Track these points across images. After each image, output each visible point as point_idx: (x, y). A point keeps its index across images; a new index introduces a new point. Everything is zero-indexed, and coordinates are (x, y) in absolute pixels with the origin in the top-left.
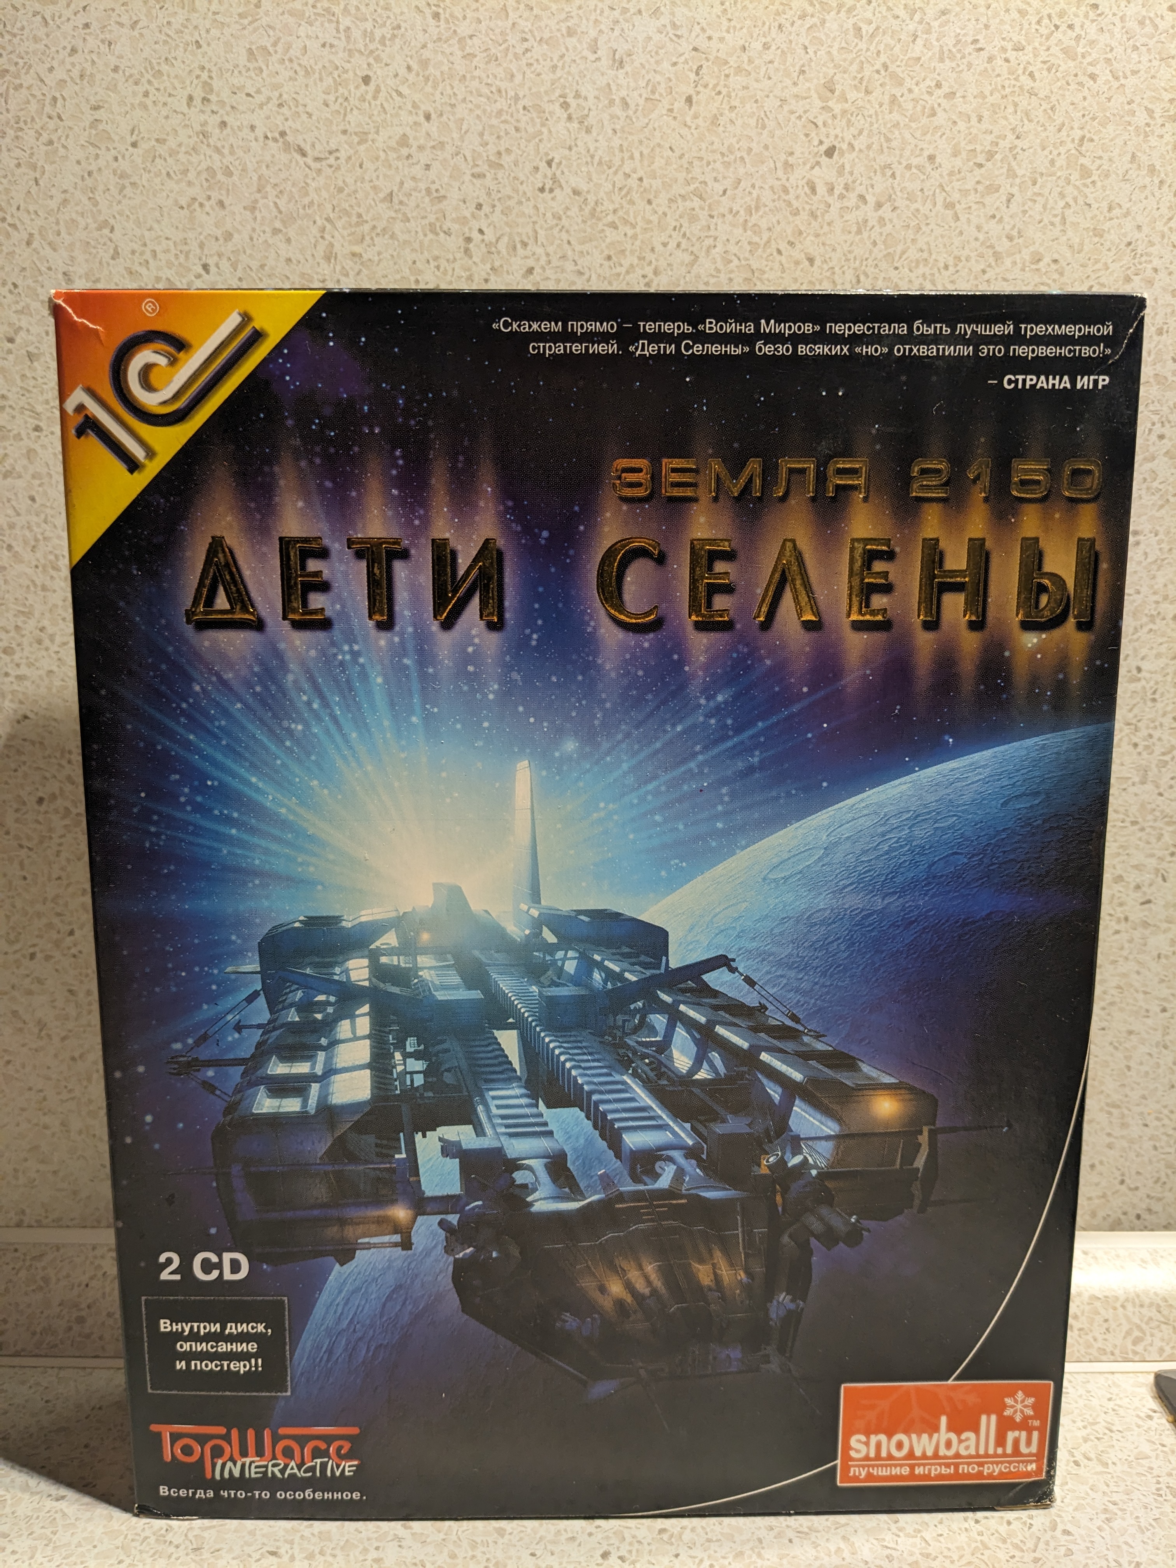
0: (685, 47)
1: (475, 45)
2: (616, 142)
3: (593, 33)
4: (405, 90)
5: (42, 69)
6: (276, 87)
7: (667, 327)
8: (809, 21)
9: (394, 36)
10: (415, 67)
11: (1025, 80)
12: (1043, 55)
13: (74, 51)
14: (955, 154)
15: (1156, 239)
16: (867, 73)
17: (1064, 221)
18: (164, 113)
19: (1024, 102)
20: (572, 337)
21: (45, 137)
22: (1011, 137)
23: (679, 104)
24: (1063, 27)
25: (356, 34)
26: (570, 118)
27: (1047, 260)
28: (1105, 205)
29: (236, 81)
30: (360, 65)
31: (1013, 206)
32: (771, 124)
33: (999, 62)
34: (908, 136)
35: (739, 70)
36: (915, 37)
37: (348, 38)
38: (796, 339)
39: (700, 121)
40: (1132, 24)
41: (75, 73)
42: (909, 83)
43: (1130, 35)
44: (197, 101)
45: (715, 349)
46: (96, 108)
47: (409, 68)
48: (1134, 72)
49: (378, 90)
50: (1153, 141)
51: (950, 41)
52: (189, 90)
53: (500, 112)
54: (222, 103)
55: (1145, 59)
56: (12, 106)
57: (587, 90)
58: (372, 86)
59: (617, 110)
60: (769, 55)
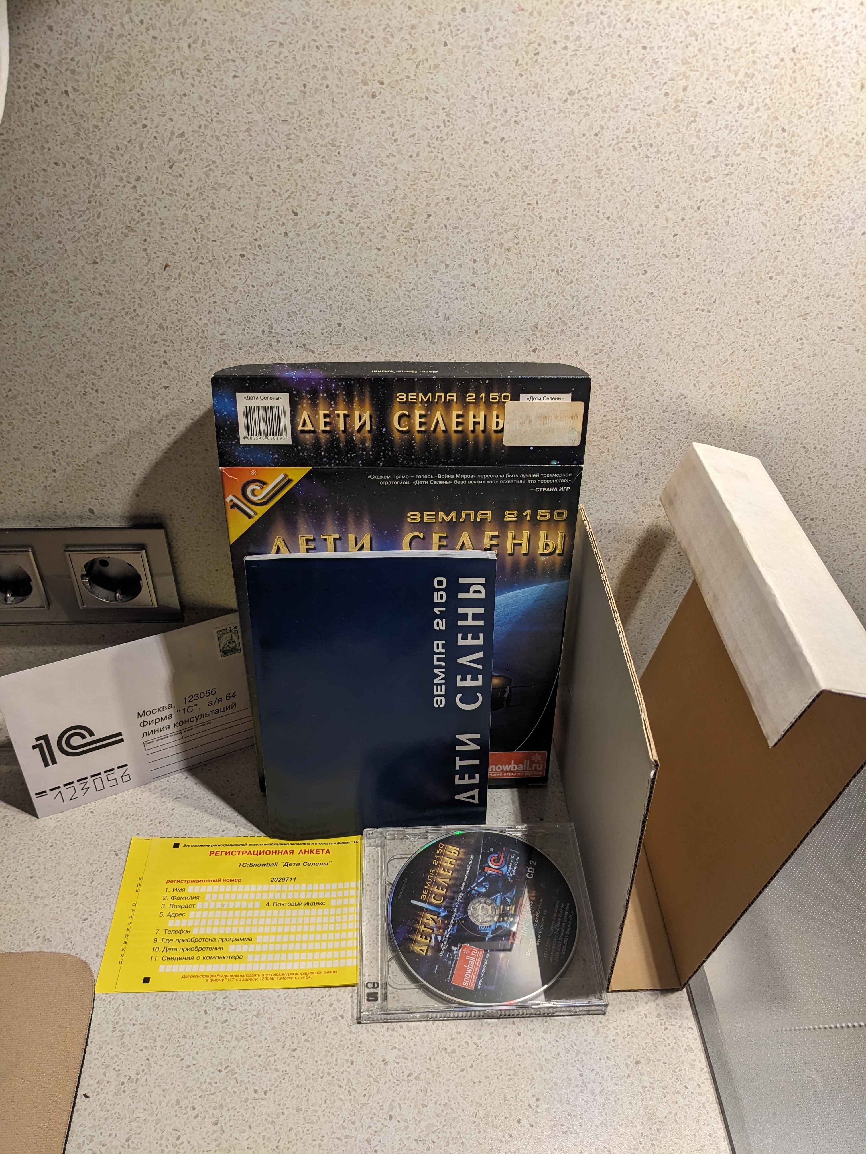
0: (475, 311)
1: (385, 311)
2: (445, 348)
3: (437, 307)
4: (356, 329)
5: (197, 319)
6: (300, 327)
7: (425, 477)
8: (529, 302)
9: (351, 308)
10: (360, 320)
11: (619, 323)
12: (627, 313)
13: (210, 312)
14: (587, 350)
15: (666, 379)
16: (552, 321)
17: (629, 374)
18: (252, 336)
19: (617, 331)
20: (394, 480)
21: (200, 345)
22: (610, 343)
23: (473, 333)
24: (637, 302)
25: (334, 307)
26: (426, 339)
27: (621, 387)
28: (647, 368)
29: (283, 325)
30: (337, 319)
31: (609, 369)
32: (510, 340)
33: (609, 316)
34: (567, 344)
35: (498, 320)
36: (574, 307)
37: (331, 308)
38: (467, 479)
39: (481, 340)
40: (666, 300)
41: (212, 321)
42: (569, 324)
43: (665, 304)
44: (267, 332)
45: (441, 482)
46: (223, 335)
47: (358, 320)
48: (665, 318)
49: (345, 329)
50: (670, 344)
51: (588, 308)
52: (262, 328)
53: (396, 337)
54: (277, 333)
55: (670, 313)
56: (184, 333)
57: (434, 328)
58: (342, 327)
59: (446, 336)
60: (511, 315)
